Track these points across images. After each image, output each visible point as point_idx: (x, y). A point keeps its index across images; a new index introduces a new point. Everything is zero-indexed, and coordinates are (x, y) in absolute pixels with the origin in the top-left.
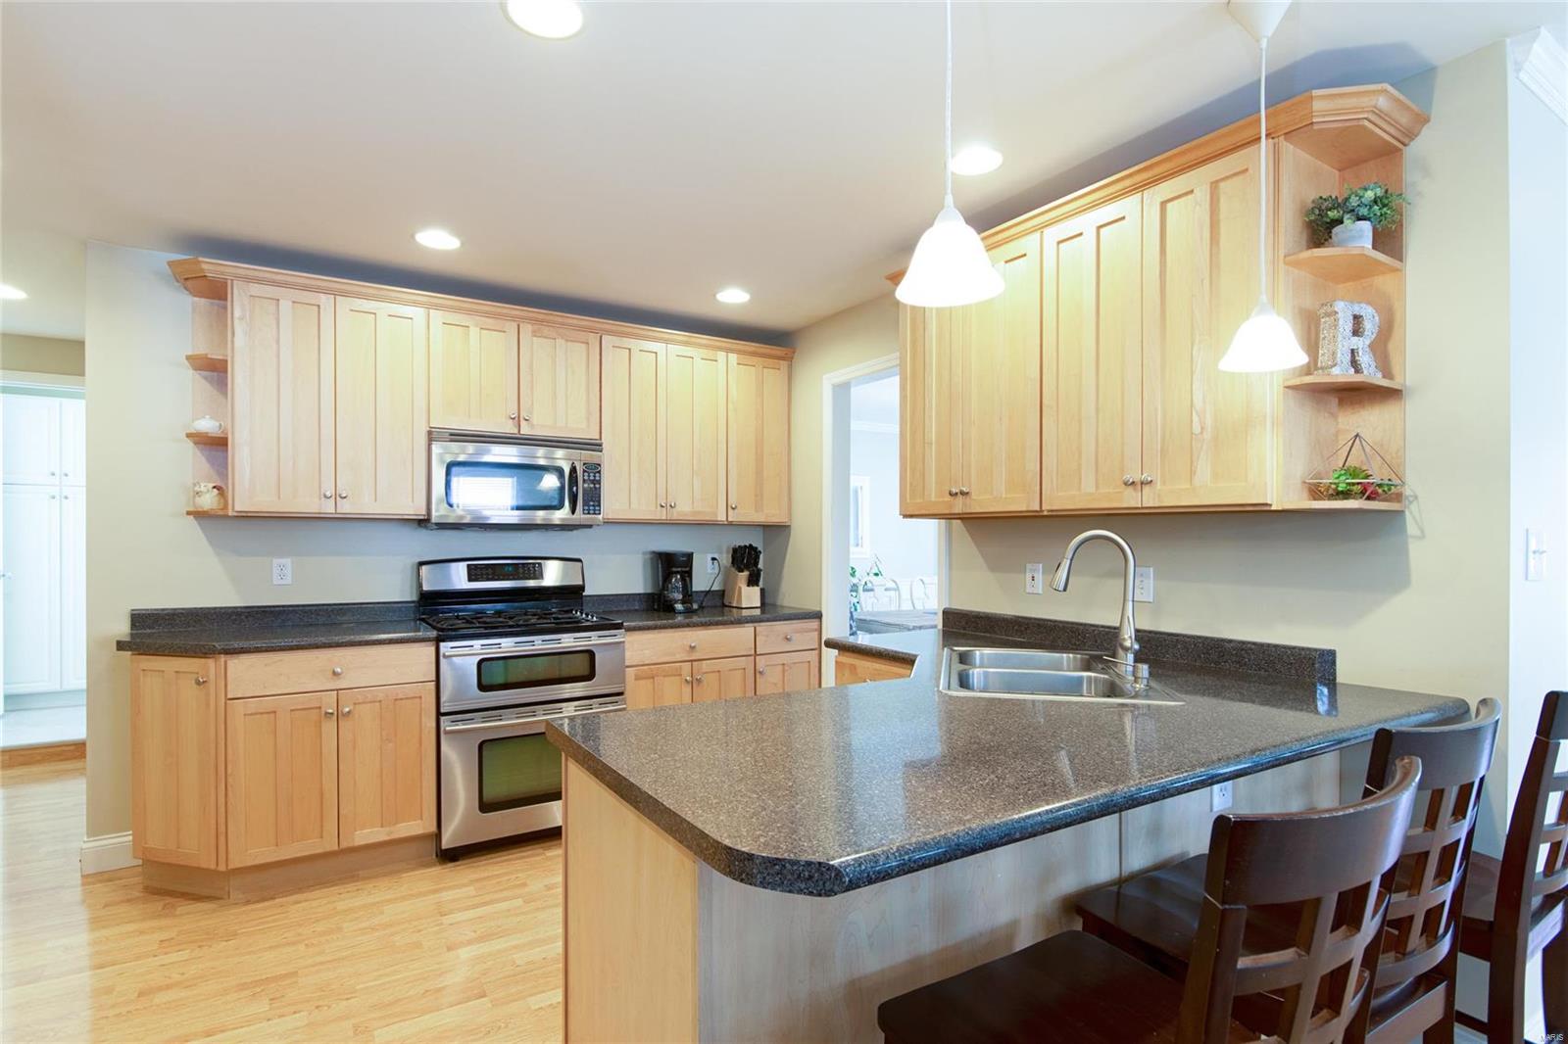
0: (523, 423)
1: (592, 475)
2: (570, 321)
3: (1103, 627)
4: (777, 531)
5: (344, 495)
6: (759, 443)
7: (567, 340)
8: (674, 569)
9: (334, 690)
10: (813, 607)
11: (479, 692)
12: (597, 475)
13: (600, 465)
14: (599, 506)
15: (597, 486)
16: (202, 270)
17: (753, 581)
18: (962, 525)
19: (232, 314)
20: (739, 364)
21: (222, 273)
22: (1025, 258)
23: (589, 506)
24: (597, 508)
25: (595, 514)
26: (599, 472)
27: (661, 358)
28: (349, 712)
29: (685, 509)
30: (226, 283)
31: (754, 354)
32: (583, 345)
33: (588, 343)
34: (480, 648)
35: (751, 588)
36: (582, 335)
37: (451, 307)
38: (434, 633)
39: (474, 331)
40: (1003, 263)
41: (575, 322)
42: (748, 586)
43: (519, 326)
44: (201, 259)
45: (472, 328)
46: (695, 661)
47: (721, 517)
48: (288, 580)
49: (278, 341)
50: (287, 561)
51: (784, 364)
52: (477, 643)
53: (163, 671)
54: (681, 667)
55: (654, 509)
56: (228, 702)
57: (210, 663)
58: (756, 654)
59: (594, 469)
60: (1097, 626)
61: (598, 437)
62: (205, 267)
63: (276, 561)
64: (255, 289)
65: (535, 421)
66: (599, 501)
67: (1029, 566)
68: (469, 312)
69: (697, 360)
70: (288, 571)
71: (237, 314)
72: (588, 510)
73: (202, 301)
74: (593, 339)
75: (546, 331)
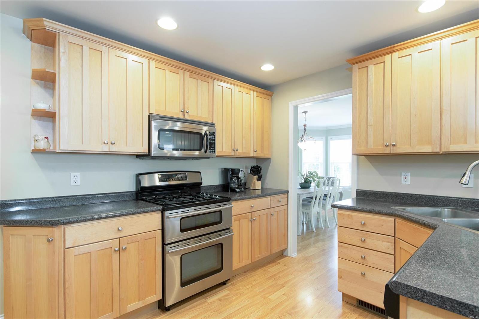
0: (186, 114)
1: (212, 137)
2: (202, 72)
3: (447, 197)
4: (267, 160)
5: (113, 143)
6: (262, 127)
7: (202, 81)
8: (234, 175)
9: (118, 238)
10: (284, 188)
11: (181, 233)
12: (214, 137)
13: (214, 133)
14: (214, 150)
15: (214, 141)
16: (44, 25)
17: (259, 179)
18: (365, 158)
19: (59, 50)
20: (257, 96)
21: (54, 28)
22: (431, 50)
23: (211, 150)
24: (214, 151)
25: (213, 153)
26: (214, 136)
27: (233, 90)
28: (126, 248)
29: (241, 152)
30: (56, 34)
31: (261, 93)
32: (207, 83)
33: (209, 83)
34: (179, 213)
35: (258, 182)
36: (207, 79)
37: (159, 61)
38: (161, 207)
39: (167, 72)
40: (417, 53)
41: (205, 73)
42: (257, 181)
43: (184, 72)
44: (44, 19)
45: (166, 70)
46: (253, 212)
47: (251, 155)
48: (78, 183)
49: (82, 66)
50: (78, 174)
51: (270, 97)
52: (180, 211)
53: (25, 235)
54: (248, 215)
55: (230, 151)
56: (66, 250)
57: (55, 229)
58: (270, 208)
59: (213, 134)
60: (444, 197)
61: (212, 122)
62: (45, 23)
63: (73, 175)
64: (71, 39)
65: (190, 114)
66: (214, 148)
67: (403, 174)
68: (165, 63)
69: (244, 93)
70: (78, 179)
71: (62, 50)
72: (211, 151)
73: (36, 45)
74: (210, 81)
75: (195, 76)
